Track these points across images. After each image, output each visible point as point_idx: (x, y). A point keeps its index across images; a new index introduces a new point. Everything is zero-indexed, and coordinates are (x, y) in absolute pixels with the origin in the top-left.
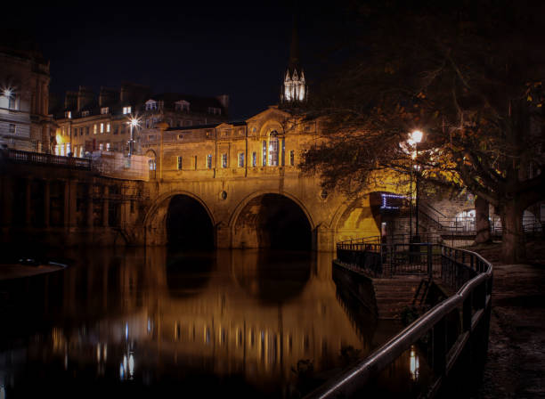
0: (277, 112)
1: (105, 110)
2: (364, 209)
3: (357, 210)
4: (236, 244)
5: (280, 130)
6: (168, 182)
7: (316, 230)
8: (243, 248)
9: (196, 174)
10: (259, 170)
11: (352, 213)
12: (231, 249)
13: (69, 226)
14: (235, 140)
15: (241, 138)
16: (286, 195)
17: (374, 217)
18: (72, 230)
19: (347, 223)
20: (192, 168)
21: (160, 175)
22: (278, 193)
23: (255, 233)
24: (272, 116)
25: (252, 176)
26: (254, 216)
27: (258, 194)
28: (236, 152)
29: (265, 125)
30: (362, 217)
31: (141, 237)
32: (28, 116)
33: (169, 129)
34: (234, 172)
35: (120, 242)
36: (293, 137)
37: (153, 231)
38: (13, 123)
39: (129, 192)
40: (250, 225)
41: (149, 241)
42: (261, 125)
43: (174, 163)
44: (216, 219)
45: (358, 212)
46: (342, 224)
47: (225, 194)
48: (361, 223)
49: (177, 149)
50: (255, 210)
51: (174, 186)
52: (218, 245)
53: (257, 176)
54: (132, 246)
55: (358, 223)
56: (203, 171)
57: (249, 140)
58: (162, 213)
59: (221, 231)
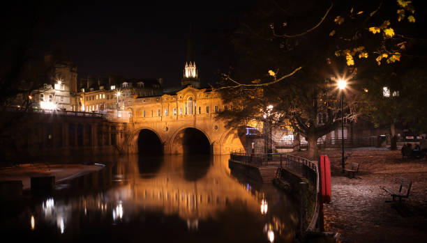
0: (191, 88)
1: (101, 88)
2: (235, 134)
4: (173, 152)
5: (194, 97)
6: (138, 123)
7: (212, 145)
8: (176, 154)
9: (152, 119)
10: (184, 117)
11: (229, 137)
12: (171, 154)
13: (94, 145)
14: (171, 102)
15: (174, 102)
16: (197, 128)
17: (240, 138)
18: (96, 147)
19: (227, 141)
20: (151, 116)
21: (135, 120)
22: (193, 127)
23: (181, 146)
24: (189, 90)
25: (180, 119)
26: (181, 138)
27: (183, 128)
28: (172, 108)
29: (186, 95)
30: (234, 138)
31: (126, 150)
32: (68, 93)
33: (138, 98)
34: (171, 118)
35: (117, 152)
36: (200, 100)
37: (131, 146)
38: (62, 97)
39: (120, 128)
40: (179, 143)
41: (130, 152)
42: (184, 94)
43: (141, 114)
44: (163, 140)
45: (232, 135)
46: (224, 142)
47: (167, 128)
48: (234, 141)
49: (143, 107)
50: (181, 135)
51: (142, 125)
52: (165, 153)
53: (182, 119)
54: (122, 154)
55: (232, 141)
56: (156, 118)
57: (178, 102)
58: (136, 138)
59: (166, 146)
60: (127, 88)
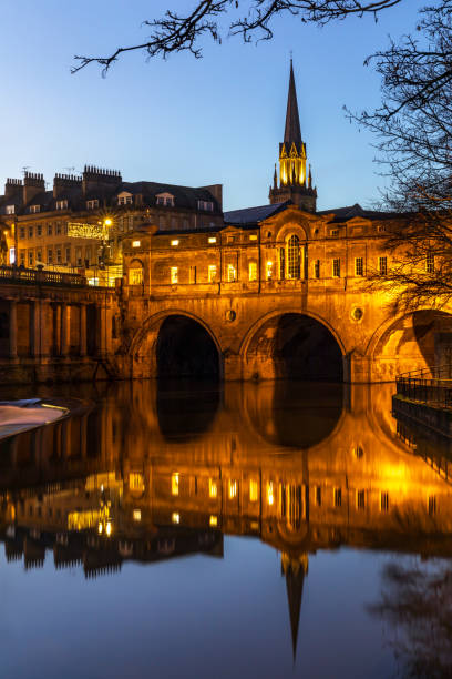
0: (296, 212)
1: (62, 205)
2: (406, 330)
3: (397, 332)
4: (248, 375)
5: (303, 236)
6: (159, 300)
7: (349, 357)
8: (257, 379)
9: (195, 289)
10: (276, 285)
11: (392, 337)
12: (241, 381)
13: (40, 356)
14: (245, 246)
15: (253, 244)
16: (310, 315)
17: (417, 340)
18: (45, 362)
19: (386, 349)
20: (191, 282)
21: (150, 291)
22: (300, 312)
23: (270, 361)
24: (291, 218)
25: (267, 291)
26: (268, 340)
27: (276, 314)
28: (247, 262)
29: (282, 230)
30: (404, 340)
31: (127, 368)
33: (158, 233)
34: (245, 286)
35: (101, 375)
36: (318, 243)
37: (140, 361)
40: (265, 352)
41: (136, 374)
42: (277, 229)
43: (167, 276)
44: (222, 346)
45: (398, 334)
46: (379, 350)
47: (233, 313)
48: (402, 348)
49: (171, 259)
50: (270, 333)
51: (168, 304)
52: (227, 377)
53: (273, 291)
54: (114, 379)
55: (399, 347)
56: (205, 286)
57: (263, 247)
58: (151, 337)
59: (229, 361)
60: (131, 207)
